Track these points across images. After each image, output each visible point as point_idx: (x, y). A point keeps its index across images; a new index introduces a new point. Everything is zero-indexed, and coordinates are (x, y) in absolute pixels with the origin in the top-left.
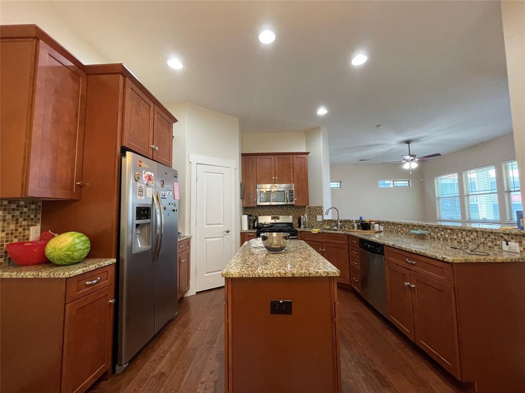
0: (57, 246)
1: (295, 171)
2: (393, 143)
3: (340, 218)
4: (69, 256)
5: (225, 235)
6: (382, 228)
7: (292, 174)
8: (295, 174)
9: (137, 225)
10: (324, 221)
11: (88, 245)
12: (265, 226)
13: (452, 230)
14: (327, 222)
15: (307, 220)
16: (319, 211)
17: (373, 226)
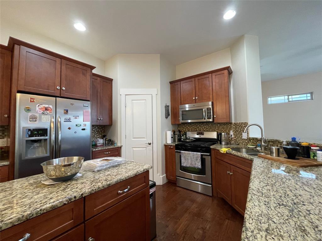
1: (214, 89)
5: (148, 146)
7: (211, 92)
8: (215, 92)
10: (249, 139)
14: (252, 141)
15: (233, 137)
16: (244, 128)
17: (314, 153)
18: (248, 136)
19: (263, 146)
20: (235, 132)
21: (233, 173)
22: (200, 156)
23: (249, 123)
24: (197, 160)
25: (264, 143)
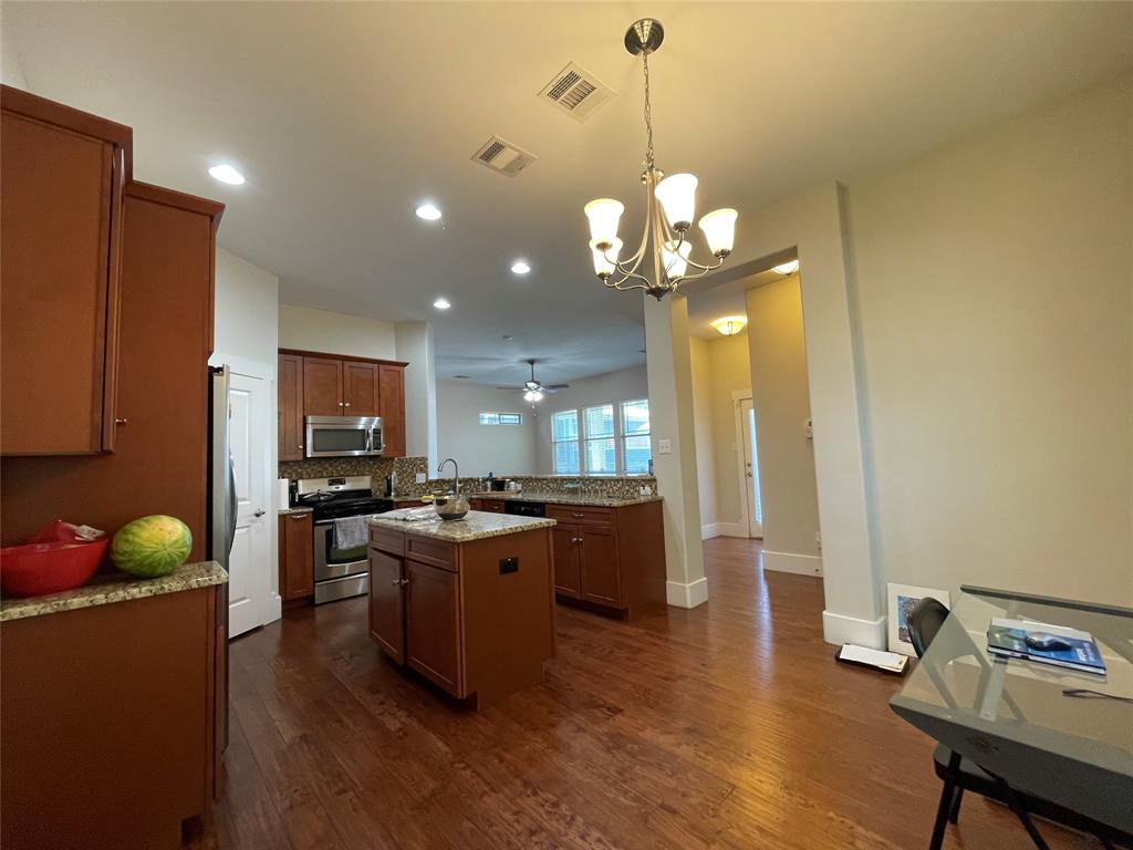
0: (166, 542)
1: (383, 395)
2: (515, 360)
3: (460, 477)
6: (519, 487)
7: (376, 399)
8: (383, 399)
10: (430, 483)
12: (322, 498)
13: (602, 480)
14: (435, 484)
16: (421, 466)
18: (426, 478)
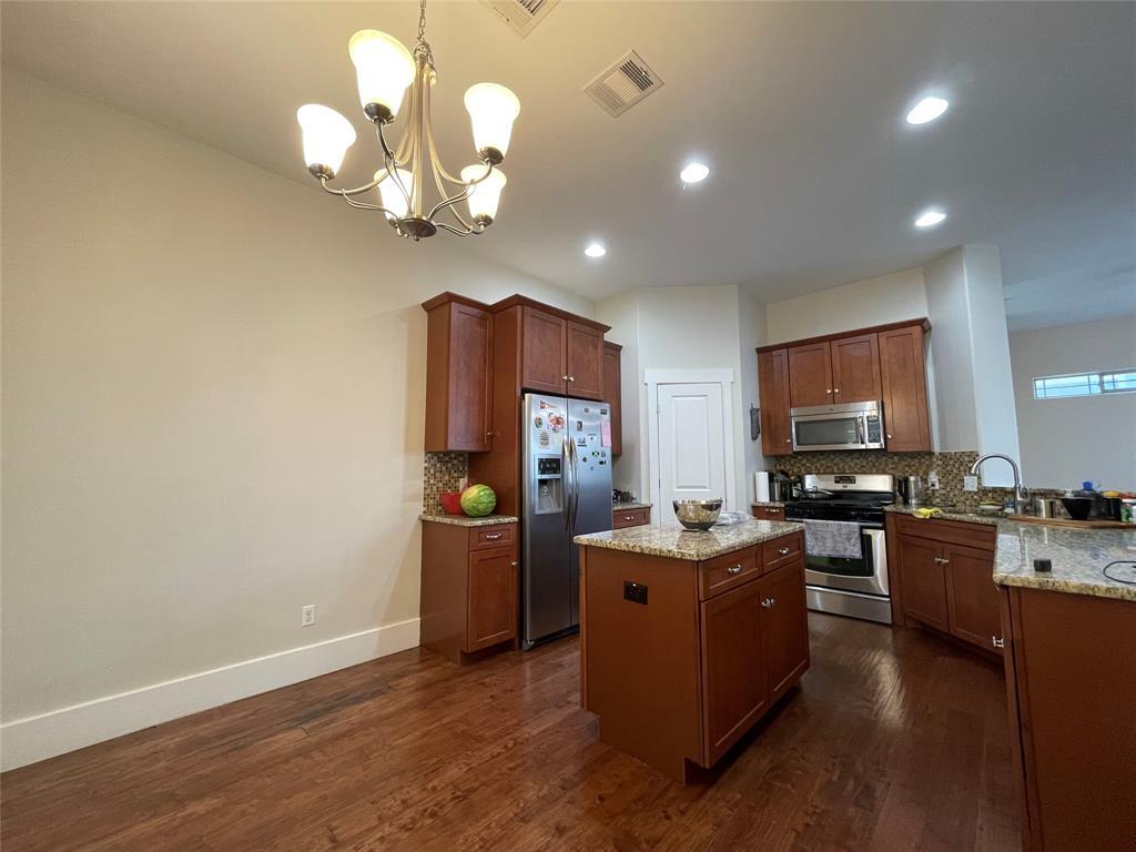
0: (469, 496)
1: (885, 368)
3: (1022, 485)
4: (474, 508)
7: (877, 377)
8: (886, 376)
9: (542, 482)
10: (984, 492)
11: (493, 498)
14: (990, 495)
15: (937, 487)
16: (970, 465)
17: (1128, 511)
18: (979, 484)
19: (1019, 503)
20: (943, 475)
21: (951, 561)
22: (857, 530)
23: (983, 453)
24: (849, 539)
25: (1022, 496)
